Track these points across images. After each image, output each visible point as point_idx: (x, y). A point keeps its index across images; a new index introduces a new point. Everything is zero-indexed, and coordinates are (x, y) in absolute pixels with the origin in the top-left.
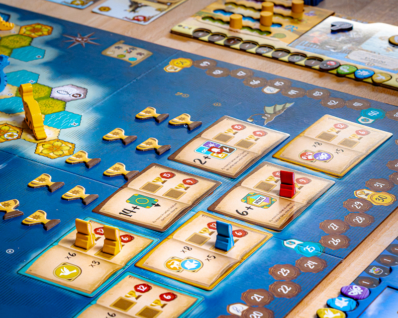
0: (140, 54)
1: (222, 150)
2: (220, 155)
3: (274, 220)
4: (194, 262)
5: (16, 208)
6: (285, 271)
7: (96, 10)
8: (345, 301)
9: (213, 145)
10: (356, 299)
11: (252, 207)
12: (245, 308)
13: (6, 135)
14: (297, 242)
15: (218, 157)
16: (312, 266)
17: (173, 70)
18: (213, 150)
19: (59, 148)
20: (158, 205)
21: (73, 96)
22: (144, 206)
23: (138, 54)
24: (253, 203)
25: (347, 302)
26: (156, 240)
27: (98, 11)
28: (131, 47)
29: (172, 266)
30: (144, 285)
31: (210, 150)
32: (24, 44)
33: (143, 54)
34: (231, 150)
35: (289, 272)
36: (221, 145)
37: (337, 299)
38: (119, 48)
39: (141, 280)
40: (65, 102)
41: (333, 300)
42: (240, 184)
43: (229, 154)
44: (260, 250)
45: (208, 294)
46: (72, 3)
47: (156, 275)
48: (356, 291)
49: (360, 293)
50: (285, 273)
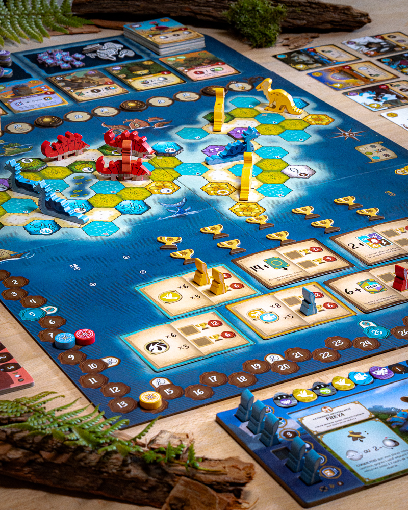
0: (386, 155)
1: (380, 242)
2: (374, 246)
3: (369, 304)
4: (274, 316)
5: (176, 243)
6: (339, 342)
7: (384, 114)
8: (365, 377)
9: (376, 237)
10: (375, 377)
11: (362, 290)
12: (281, 359)
13: (219, 191)
14: (372, 324)
15: (372, 246)
16: (366, 344)
17: (401, 174)
18: (372, 240)
19: (251, 210)
20: (286, 269)
21: (300, 175)
22: (274, 267)
23: (384, 155)
24: (366, 287)
25: (366, 378)
26: (259, 293)
27: (385, 116)
28: (384, 148)
29: (252, 315)
30: (218, 322)
31: (369, 240)
32: (299, 128)
33: (389, 156)
34: (388, 244)
35: (343, 343)
36: (383, 238)
37: (359, 374)
38: (373, 147)
39: (220, 318)
40: (289, 177)
41: (356, 373)
42: (368, 270)
43: (382, 246)
44: (335, 322)
45: (261, 342)
46: (369, 105)
47: (235, 318)
48: (383, 372)
49: (383, 375)
50: (338, 344)
